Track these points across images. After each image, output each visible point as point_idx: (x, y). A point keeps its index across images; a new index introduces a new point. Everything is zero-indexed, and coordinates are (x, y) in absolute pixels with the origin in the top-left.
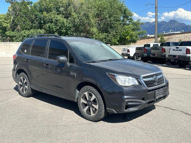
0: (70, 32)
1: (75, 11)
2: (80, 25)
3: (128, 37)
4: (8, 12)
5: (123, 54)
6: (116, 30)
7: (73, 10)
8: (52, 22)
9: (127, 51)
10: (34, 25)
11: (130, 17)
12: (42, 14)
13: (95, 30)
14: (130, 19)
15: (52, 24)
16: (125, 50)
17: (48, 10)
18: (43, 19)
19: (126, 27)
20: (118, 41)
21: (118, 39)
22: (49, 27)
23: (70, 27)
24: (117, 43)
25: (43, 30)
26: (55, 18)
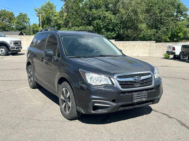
0: (117, 28)
1: (123, 7)
2: (128, 21)
3: (181, 34)
4: (62, 10)
5: (168, 52)
6: (167, 27)
7: (121, 6)
8: (100, 19)
9: (172, 49)
10: (84, 22)
11: (184, 13)
12: (91, 11)
13: (143, 26)
14: (185, 14)
15: (100, 21)
16: (171, 48)
17: (97, 7)
18: (92, 16)
19: (179, 23)
20: (169, 38)
21: (170, 36)
22: (97, 24)
23: (118, 24)
24: (168, 40)
25: (91, 26)
26: (103, 15)
